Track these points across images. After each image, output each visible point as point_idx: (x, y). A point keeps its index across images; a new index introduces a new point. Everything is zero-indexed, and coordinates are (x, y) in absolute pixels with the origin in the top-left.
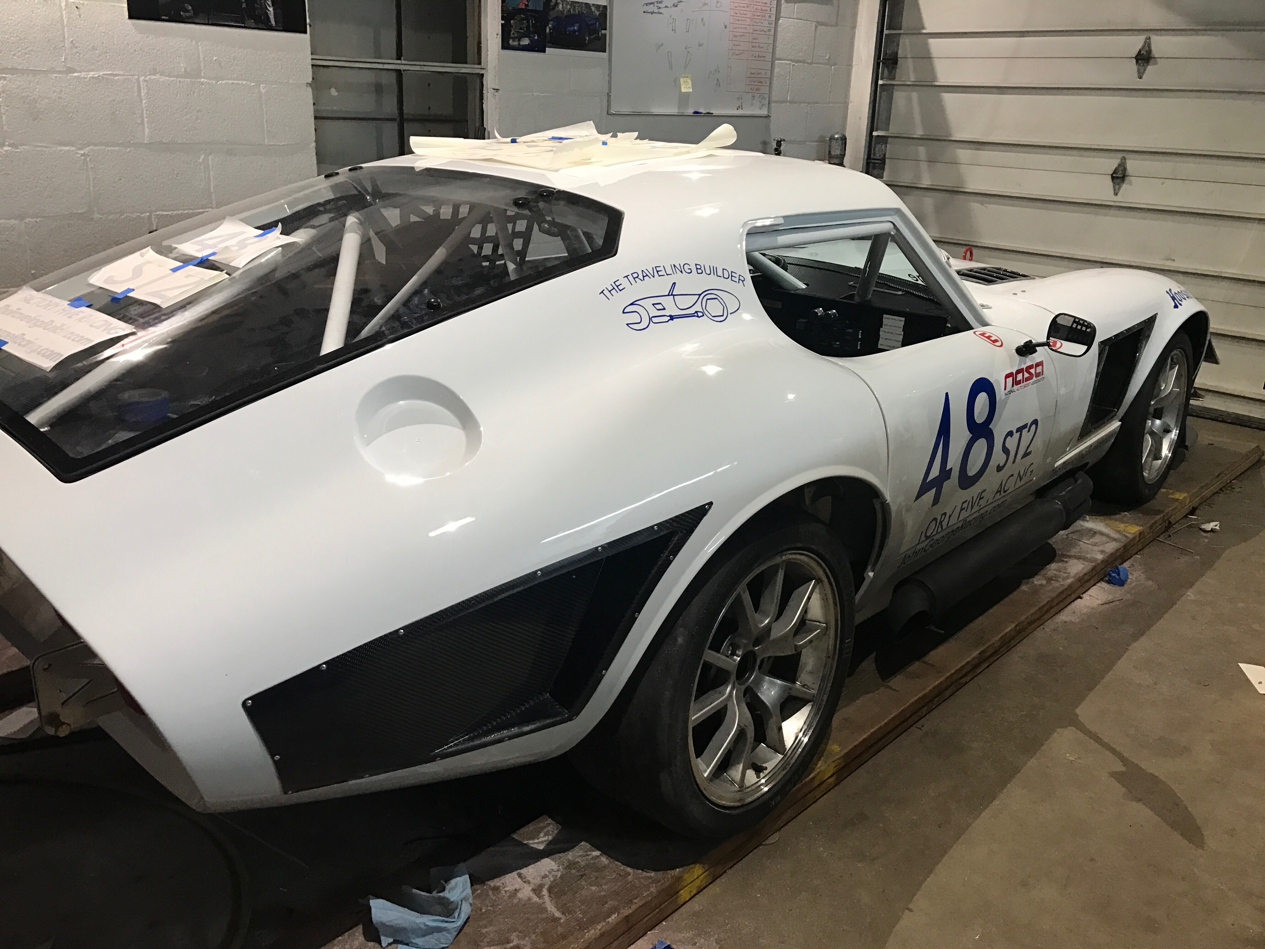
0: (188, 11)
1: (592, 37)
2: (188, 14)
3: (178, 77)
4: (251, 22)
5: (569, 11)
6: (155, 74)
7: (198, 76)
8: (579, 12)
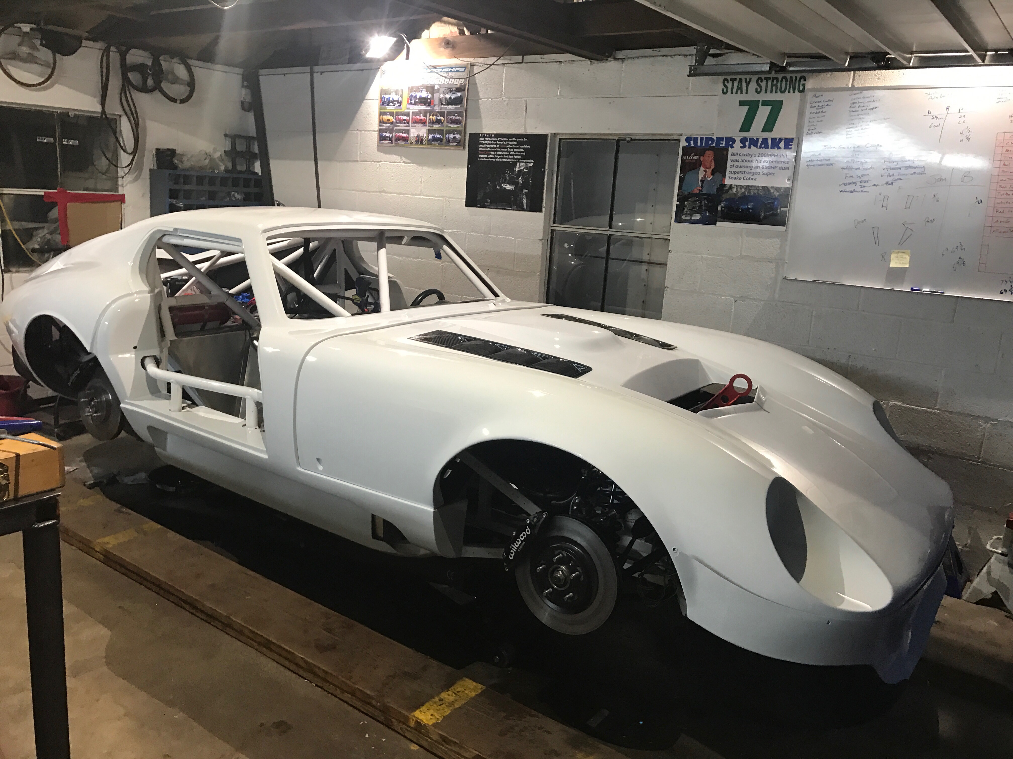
0: (488, 202)
1: (768, 213)
2: (488, 204)
3: (481, 233)
4: (515, 207)
5: (744, 193)
6: (472, 232)
7: (489, 234)
8: (754, 193)
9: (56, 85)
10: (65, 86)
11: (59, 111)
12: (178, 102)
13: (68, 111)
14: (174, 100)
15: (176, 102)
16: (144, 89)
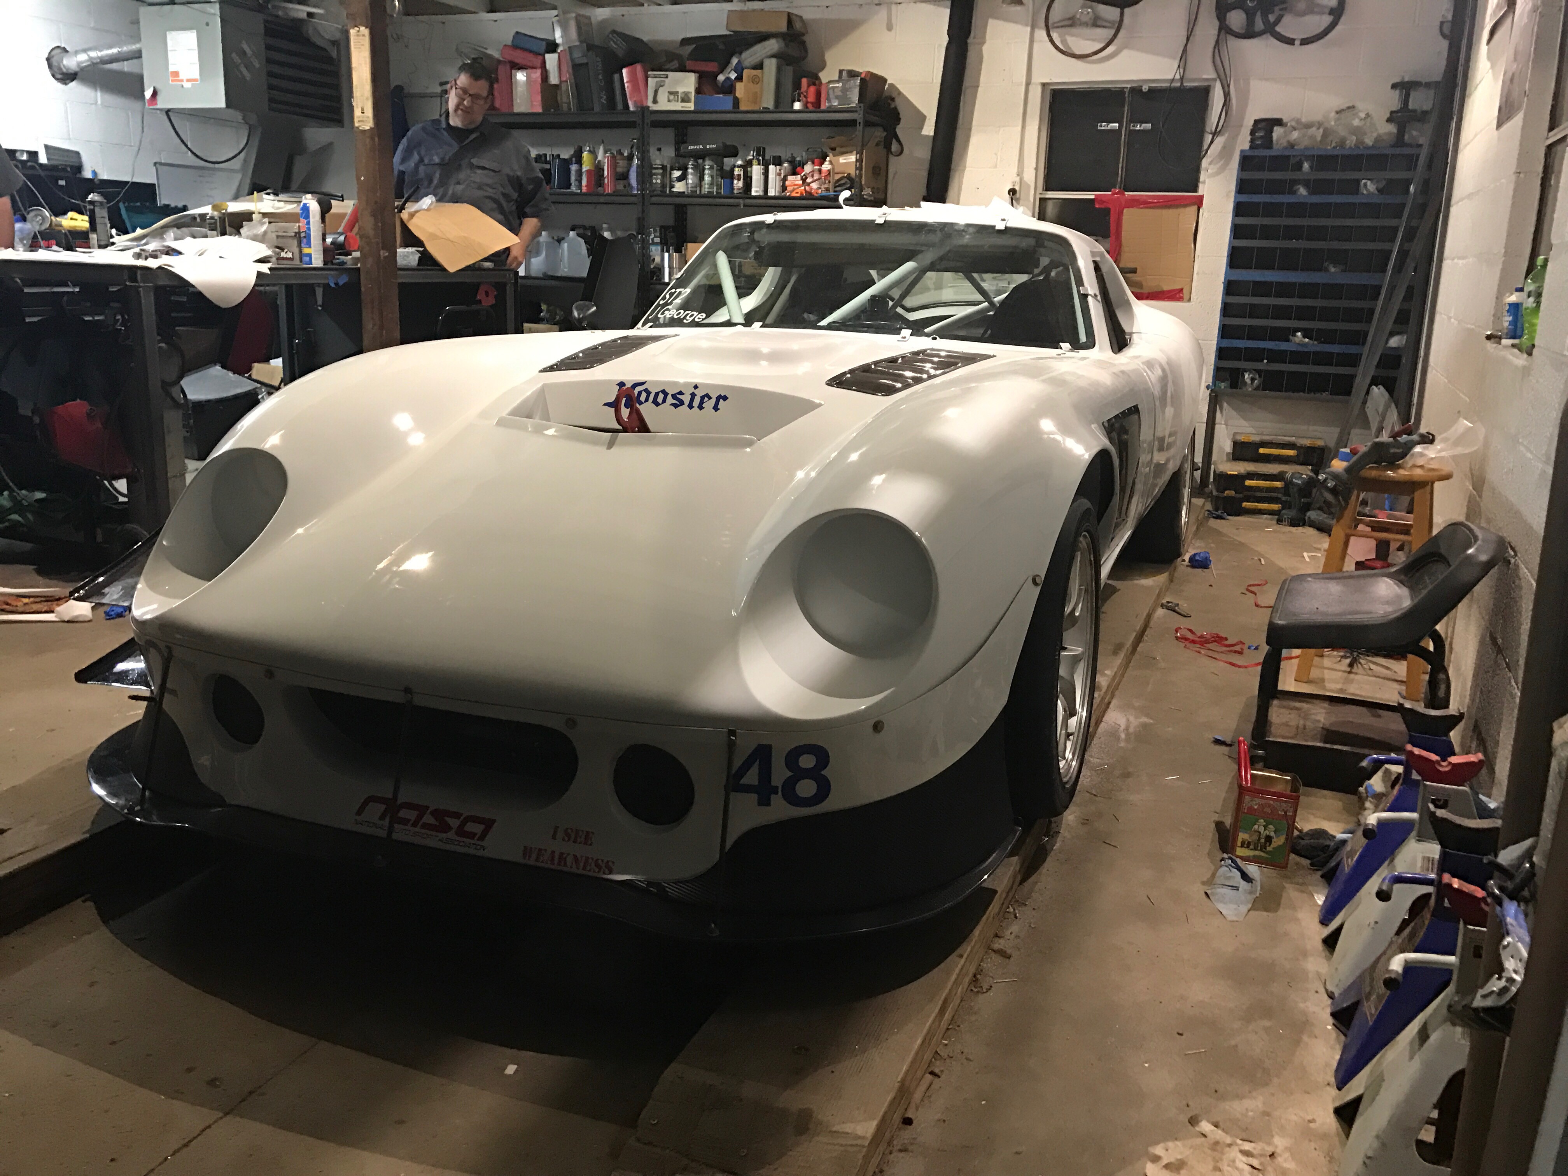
9: (1125, 53)
10: (1138, 50)
11: (1129, 86)
12: (1297, 42)
13: (1140, 84)
14: (1290, 42)
15: (1293, 44)
16: (1249, 34)
